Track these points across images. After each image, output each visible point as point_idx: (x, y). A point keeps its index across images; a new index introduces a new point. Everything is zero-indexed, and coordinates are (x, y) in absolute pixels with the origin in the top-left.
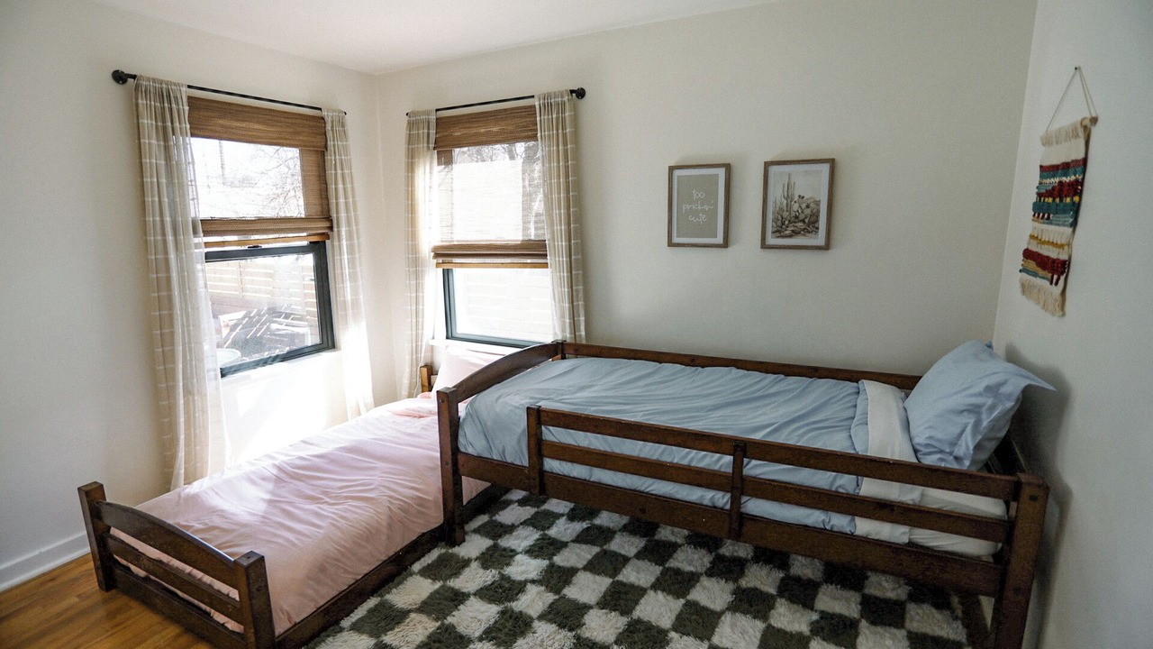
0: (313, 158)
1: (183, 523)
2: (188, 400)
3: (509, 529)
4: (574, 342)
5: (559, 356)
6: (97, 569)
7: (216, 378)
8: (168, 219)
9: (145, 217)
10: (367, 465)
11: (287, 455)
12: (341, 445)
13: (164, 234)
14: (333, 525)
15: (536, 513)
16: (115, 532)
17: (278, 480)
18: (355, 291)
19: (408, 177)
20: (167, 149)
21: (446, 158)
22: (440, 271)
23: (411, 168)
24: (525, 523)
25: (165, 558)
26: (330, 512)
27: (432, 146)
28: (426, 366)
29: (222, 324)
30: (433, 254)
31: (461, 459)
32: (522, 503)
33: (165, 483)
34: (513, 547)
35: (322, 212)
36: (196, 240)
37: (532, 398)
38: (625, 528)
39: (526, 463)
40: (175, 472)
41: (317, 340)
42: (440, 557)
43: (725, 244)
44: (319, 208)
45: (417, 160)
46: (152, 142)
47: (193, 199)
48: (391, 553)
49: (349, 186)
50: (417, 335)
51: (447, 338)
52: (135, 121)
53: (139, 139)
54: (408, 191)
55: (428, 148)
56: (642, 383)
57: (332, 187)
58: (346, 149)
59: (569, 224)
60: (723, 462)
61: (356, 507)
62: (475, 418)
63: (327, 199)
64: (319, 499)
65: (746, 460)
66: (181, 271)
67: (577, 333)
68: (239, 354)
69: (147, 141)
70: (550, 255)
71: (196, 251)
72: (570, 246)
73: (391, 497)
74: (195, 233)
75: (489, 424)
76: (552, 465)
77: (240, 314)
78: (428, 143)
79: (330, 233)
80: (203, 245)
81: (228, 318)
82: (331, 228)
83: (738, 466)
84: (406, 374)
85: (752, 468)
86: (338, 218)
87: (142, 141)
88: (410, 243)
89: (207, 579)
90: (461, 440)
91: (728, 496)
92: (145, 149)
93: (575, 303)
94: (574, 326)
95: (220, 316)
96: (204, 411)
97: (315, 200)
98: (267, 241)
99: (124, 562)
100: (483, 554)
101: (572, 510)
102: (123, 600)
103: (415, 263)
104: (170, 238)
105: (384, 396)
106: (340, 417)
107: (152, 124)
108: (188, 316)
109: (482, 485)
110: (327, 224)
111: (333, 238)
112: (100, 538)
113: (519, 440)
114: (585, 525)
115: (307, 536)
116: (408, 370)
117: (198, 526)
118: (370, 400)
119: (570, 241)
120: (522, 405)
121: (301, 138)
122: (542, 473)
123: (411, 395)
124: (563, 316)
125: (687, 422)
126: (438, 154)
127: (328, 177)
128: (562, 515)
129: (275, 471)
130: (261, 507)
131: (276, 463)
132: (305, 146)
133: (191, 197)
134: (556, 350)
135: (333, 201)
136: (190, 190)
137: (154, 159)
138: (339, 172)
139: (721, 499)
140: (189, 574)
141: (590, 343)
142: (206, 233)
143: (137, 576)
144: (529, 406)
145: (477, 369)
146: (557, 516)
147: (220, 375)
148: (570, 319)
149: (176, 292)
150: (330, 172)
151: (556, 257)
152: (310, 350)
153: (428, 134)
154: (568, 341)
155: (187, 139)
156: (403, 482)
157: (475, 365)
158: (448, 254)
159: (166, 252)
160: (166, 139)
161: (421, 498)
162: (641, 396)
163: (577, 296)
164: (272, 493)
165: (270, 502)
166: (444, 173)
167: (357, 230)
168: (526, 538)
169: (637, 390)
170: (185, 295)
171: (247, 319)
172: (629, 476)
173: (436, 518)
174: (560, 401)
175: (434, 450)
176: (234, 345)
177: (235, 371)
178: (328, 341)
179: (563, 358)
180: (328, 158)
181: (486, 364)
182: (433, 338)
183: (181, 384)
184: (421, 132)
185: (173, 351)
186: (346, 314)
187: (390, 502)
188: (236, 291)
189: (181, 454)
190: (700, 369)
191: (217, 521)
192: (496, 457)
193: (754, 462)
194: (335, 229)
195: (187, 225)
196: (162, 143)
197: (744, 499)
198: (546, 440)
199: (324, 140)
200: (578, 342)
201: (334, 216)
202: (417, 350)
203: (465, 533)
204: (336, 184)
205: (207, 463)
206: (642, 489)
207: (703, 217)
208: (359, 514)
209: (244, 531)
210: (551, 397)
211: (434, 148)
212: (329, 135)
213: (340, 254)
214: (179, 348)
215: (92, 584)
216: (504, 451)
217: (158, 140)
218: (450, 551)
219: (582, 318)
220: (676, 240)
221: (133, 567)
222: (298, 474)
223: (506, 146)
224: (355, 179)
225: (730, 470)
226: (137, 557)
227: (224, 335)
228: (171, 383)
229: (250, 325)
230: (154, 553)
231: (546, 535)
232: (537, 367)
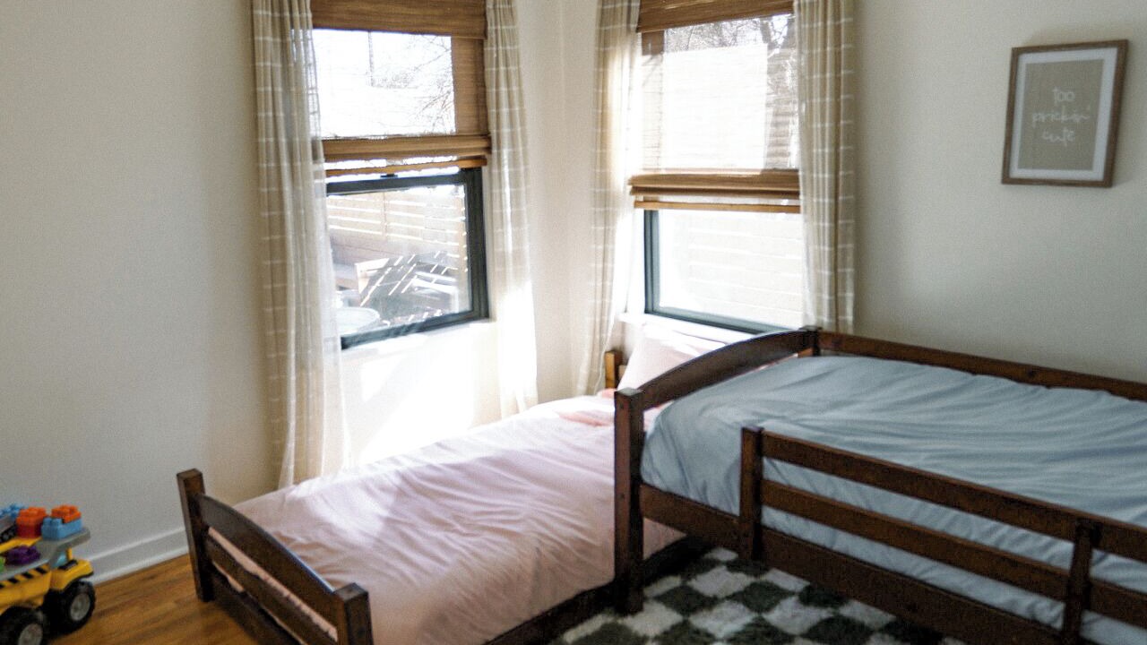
0: (467, 51)
1: (285, 533)
2: (301, 375)
3: (709, 603)
4: (833, 330)
5: (809, 351)
6: (195, 572)
7: (335, 349)
8: (283, 140)
9: (257, 137)
10: (514, 485)
11: (416, 460)
12: (485, 454)
13: (278, 160)
14: (463, 564)
15: (753, 585)
16: (213, 532)
17: (400, 493)
18: (518, 240)
19: (598, 74)
20: (284, 47)
21: (654, 46)
22: (640, 212)
23: (603, 60)
24: (734, 597)
25: (263, 574)
26: (461, 545)
27: (633, 26)
28: (614, 351)
29: (359, 274)
30: (630, 187)
31: (644, 494)
32: (733, 567)
33: (273, 480)
34: (711, 630)
35: (478, 126)
36: (317, 167)
37: (754, 413)
38: (888, 629)
39: (735, 510)
40: (284, 466)
41: (466, 307)
42: (605, 627)
43: (1108, 181)
44: (474, 121)
45: (611, 48)
46: (267, 39)
47: (314, 113)
48: (536, 612)
49: (515, 89)
50: (603, 305)
51: (647, 311)
52: (249, 13)
53: (253, 36)
54: (597, 93)
55: (628, 29)
56: (937, 404)
57: (492, 91)
58: (513, 35)
59: (837, 145)
60: (1059, 552)
61: (494, 542)
62: (667, 436)
63: (485, 107)
64: (450, 525)
65: (1097, 554)
66: (297, 207)
67: (840, 317)
68: (377, 315)
69: (261, 38)
70: (805, 194)
71: (317, 181)
72: (836, 180)
73: (541, 534)
74: (315, 157)
75: (686, 447)
76: (774, 517)
77: (381, 263)
78: (628, 22)
79: (487, 156)
80: (324, 174)
81: (365, 268)
82: (489, 149)
83: (1081, 560)
84: (585, 362)
85: (1107, 568)
86: (498, 135)
87: (256, 38)
88: (598, 171)
89: (306, 609)
90: (646, 466)
91: (1060, 607)
92: (259, 49)
93: (839, 270)
94: (836, 306)
95: (356, 264)
96: (319, 393)
97: (469, 111)
98: (406, 168)
99: (222, 571)
100: (666, 633)
101: (808, 589)
102: (219, 616)
103: (604, 201)
104: (285, 164)
105: (554, 388)
106: (490, 413)
107: (267, 15)
108: (303, 267)
109: (673, 535)
110: (483, 144)
111: (491, 163)
112: (199, 536)
113: (728, 477)
114: (825, 613)
115: (426, 573)
116: (586, 356)
117: (300, 540)
118: (533, 393)
119: (836, 172)
120: (737, 423)
121: (454, 23)
122: (759, 528)
123: (589, 392)
124: (819, 289)
125: (998, 477)
126: (644, 36)
127: (487, 77)
128: (792, 594)
129: (397, 481)
130: (376, 527)
131: (400, 468)
132: (458, 34)
133: (311, 110)
134: (806, 342)
135: (492, 111)
136: (311, 102)
137: (269, 63)
138: (502, 68)
139: (1049, 611)
140: (287, 599)
141: (859, 334)
142: (329, 158)
143: (235, 591)
144: (744, 425)
145: (682, 361)
146: (783, 594)
147: (340, 347)
148: (830, 294)
149: (290, 237)
150: (490, 70)
151: (816, 197)
152: (455, 318)
153: (629, 8)
154: (826, 328)
155: (308, 32)
156: (560, 516)
157: (682, 355)
158: (650, 189)
159: (280, 184)
160: (283, 35)
161: (583, 542)
162: (932, 426)
163: (844, 259)
164: (393, 510)
165: (388, 521)
166: (650, 67)
167: (525, 153)
168: (732, 619)
169: (922, 416)
170: (301, 239)
171: (390, 269)
172: (893, 550)
173: (603, 572)
174: (796, 423)
175: (609, 475)
176: (374, 303)
177: (359, 343)
178: (480, 309)
179: (816, 353)
180: (487, 49)
181: (697, 355)
182: (626, 311)
183: (293, 355)
184: (619, 5)
185: (285, 313)
186: (505, 271)
187: (540, 542)
188: (379, 230)
189: (291, 445)
190: (1042, 389)
191: (323, 537)
192: (693, 496)
193: (1113, 559)
194: (495, 151)
195: (305, 148)
196: (278, 40)
197: (1089, 616)
198: (768, 481)
199: (483, 24)
200: (841, 331)
201: (494, 132)
202: (601, 326)
203: (645, 599)
204: (497, 86)
205: (320, 460)
206: (914, 574)
207: (1068, 134)
208: (497, 553)
209: (353, 555)
210: (786, 414)
211: (638, 30)
212: (490, 15)
213: (500, 187)
214: (293, 309)
215: (190, 590)
216: (705, 489)
217: (274, 36)
218: (620, 621)
219: (850, 295)
220: (1017, 172)
221: (230, 579)
222: (424, 487)
223: (757, 20)
224: (524, 78)
225: (1066, 565)
226: (235, 568)
227: (361, 289)
228: (281, 354)
229: (393, 277)
230: (250, 565)
231: (763, 619)
232: (775, 365)
